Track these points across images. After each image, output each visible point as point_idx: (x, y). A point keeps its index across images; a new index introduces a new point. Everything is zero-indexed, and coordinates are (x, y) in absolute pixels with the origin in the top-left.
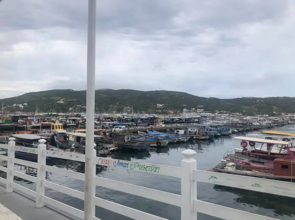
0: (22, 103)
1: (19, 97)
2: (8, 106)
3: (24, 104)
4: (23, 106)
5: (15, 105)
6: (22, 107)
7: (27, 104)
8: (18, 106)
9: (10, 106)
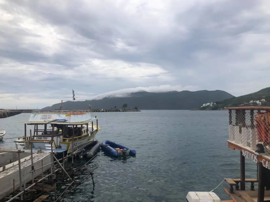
0: (259, 99)
1: (255, 94)
2: (245, 103)
3: (262, 100)
4: (260, 102)
5: (252, 101)
6: (260, 104)
7: (264, 100)
8: (255, 102)
9: (247, 103)
